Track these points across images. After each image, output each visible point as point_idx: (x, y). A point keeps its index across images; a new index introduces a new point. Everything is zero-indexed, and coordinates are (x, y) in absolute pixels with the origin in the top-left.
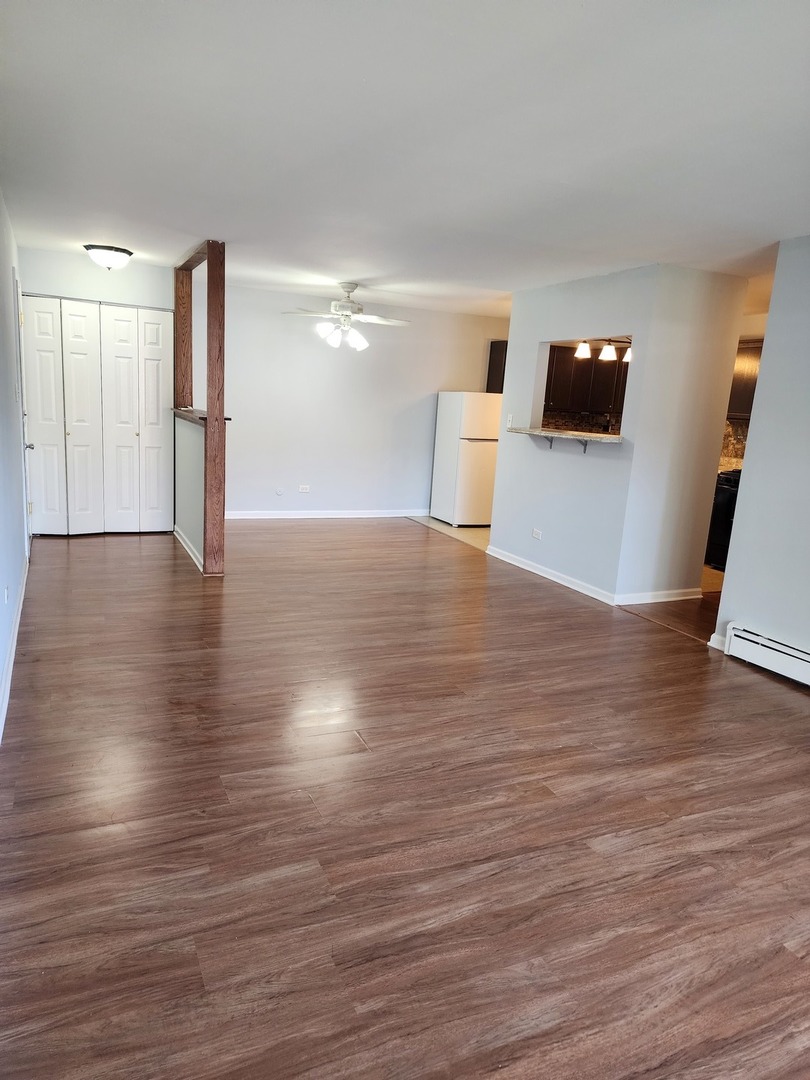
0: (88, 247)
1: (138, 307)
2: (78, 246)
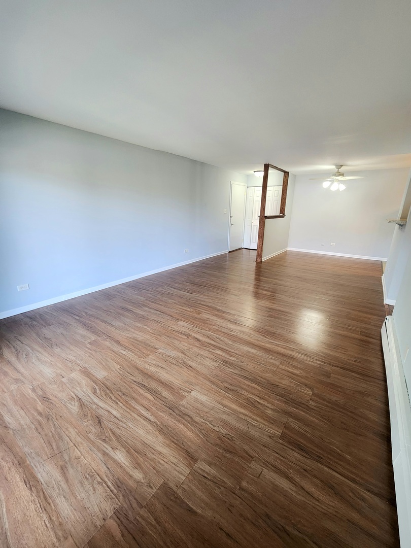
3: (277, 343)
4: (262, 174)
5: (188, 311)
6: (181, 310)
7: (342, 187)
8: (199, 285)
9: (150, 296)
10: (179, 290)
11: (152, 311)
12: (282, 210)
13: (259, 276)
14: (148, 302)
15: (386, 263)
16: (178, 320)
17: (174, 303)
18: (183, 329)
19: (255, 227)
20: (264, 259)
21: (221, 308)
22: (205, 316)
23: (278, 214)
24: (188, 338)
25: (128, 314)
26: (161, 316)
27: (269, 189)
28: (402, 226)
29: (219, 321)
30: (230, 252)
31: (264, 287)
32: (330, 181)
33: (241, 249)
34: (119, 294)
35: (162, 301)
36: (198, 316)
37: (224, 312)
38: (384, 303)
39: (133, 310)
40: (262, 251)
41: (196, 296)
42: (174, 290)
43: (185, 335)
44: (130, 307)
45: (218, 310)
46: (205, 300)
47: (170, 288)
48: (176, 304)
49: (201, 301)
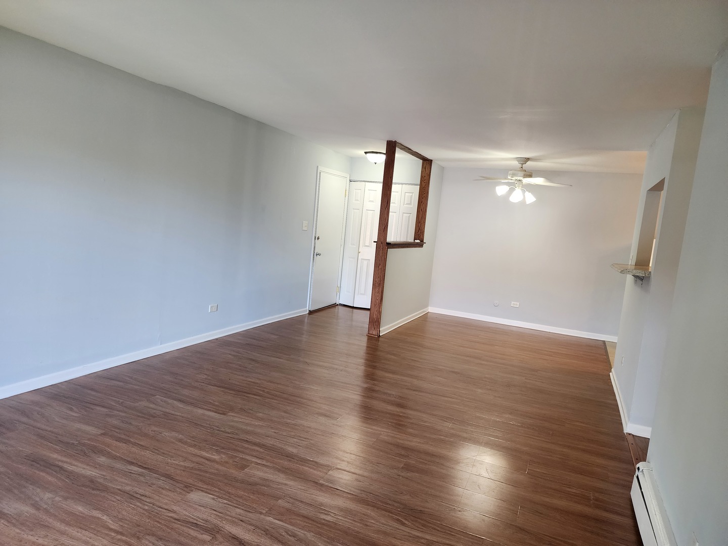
0: (366, 153)
1: (402, 184)
2: (362, 152)
3: (428, 537)
4: (382, 158)
5: (214, 461)
6: (194, 459)
7: (530, 198)
8: (240, 391)
9: (115, 422)
10: (191, 404)
11: (119, 465)
12: (419, 232)
13: (374, 367)
14: (108, 440)
15: (615, 347)
16: (188, 488)
17: (180, 441)
18: (202, 515)
19: (365, 263)
20: (385, 330)
21: (294, 451)
22: (258, 473)
23: (410, 239)
24: (214, 538)
25: (50, 478)
26: (142, 479)
27: (396, 190)
28: (642, 279)
29: (293, 487)
30: (311, 312)
31: (390, 395)
32: (508, 184)
33: (334, 306)
34: (25, 419)
35: (146, 435)
36: (240, 475)
37: (304, 461)
38: (625, 431)
39: (65, 466)
40: (380, 313)
41: (236, 420)
42: (181, 405)
43: (207, 530)
44: (55, 456)
45: (290, 456)
46: (259, 430)
47: (170, 401)
48: (185, 443)
49: (248, 432)
